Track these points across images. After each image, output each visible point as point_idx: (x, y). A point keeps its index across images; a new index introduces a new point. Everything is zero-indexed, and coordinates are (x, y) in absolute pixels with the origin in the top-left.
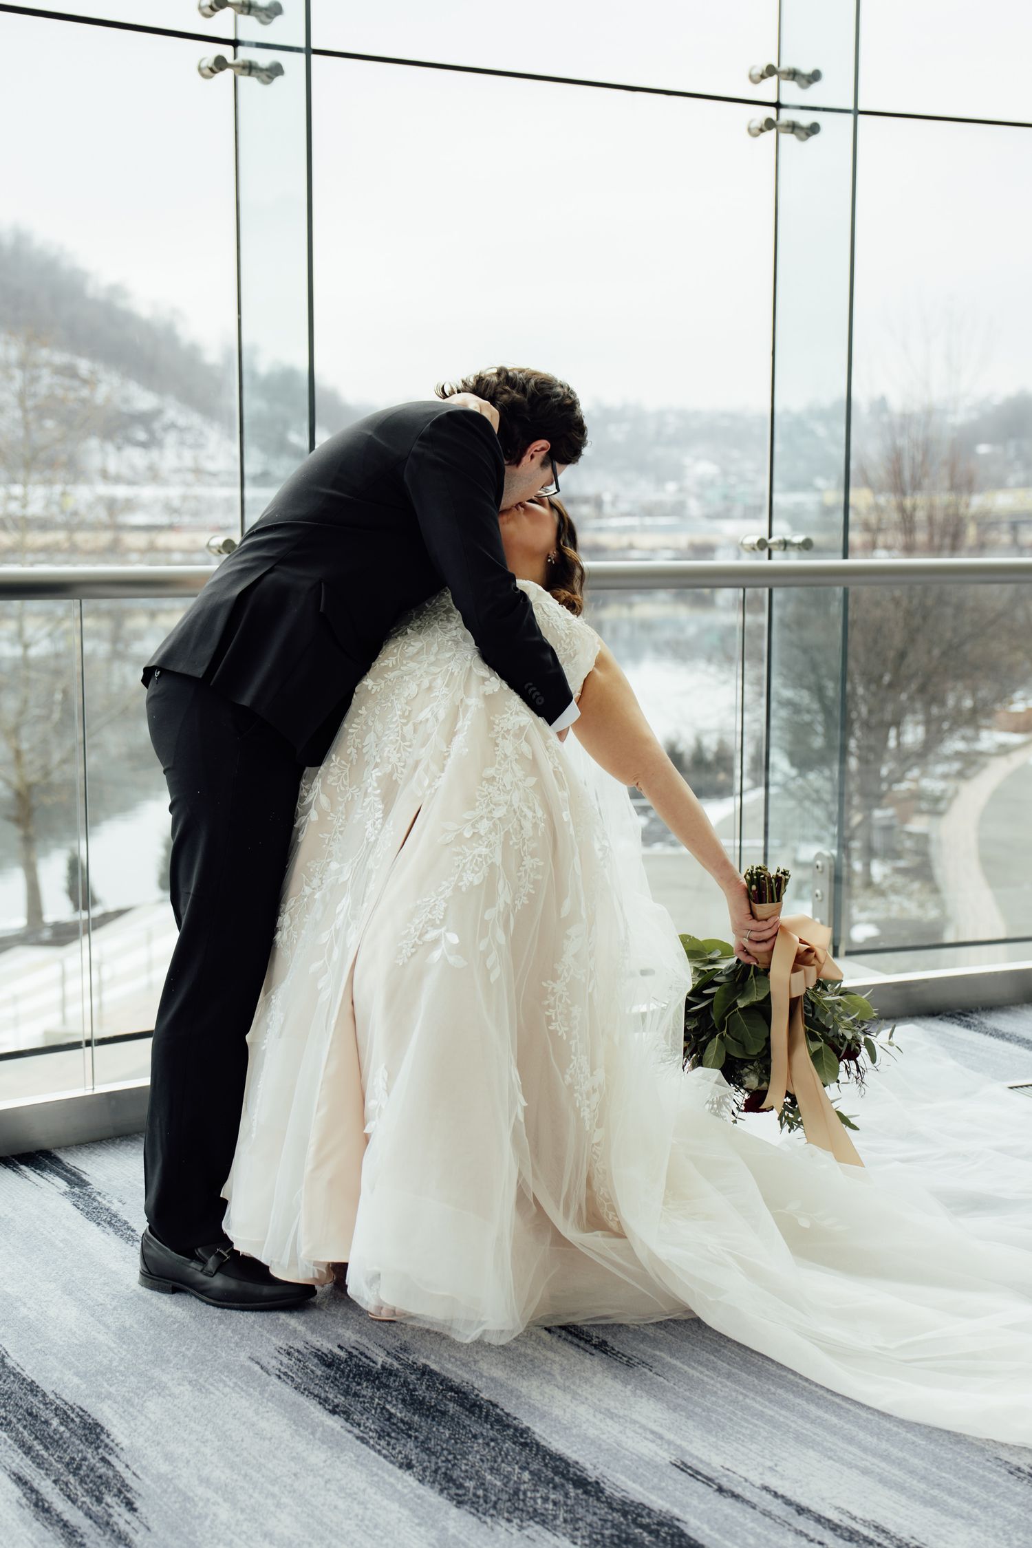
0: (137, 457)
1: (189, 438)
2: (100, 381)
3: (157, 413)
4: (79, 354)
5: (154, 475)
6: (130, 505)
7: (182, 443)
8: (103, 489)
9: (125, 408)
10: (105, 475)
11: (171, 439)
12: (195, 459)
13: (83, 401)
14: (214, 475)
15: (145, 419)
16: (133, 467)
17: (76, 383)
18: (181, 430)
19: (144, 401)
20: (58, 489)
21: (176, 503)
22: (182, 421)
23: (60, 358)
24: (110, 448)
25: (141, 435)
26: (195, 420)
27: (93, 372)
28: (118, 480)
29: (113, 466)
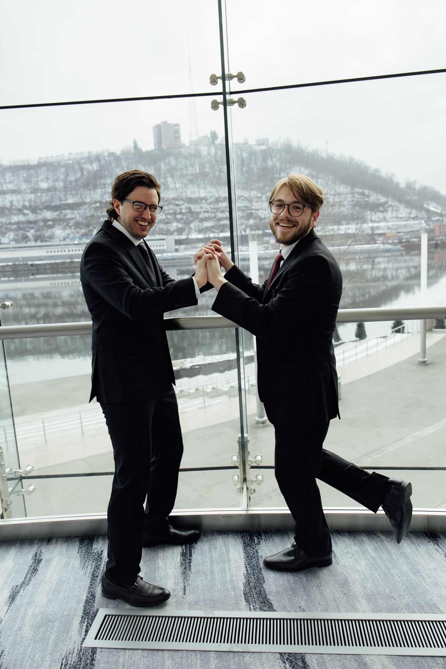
0: (380, 215)
1: (395, 209)
2: (371, 196)
3: (386, 203)
4: (366, 189)
5: (385, 220)
6: (378, 228)
7: (393, 210)
8: (371, 225)
9: (377, 202)
10: (372, 221)
11: (390, 209)
12: (396, 214)
13: (366, 201)
14: (402, 218)
15: (383, 205)
16: (379, 218)
17: (365, 197)
18: (393, 207)
19: (383, 199)
20: (359, 225)
21: (391, 227)
22: (393, 204)
23: (360, 191)
24: (373, 213)
25: (382, 209)
26: (397, 204)
27: (369, 193)
28: (375, 222)
29: (373, 219)
